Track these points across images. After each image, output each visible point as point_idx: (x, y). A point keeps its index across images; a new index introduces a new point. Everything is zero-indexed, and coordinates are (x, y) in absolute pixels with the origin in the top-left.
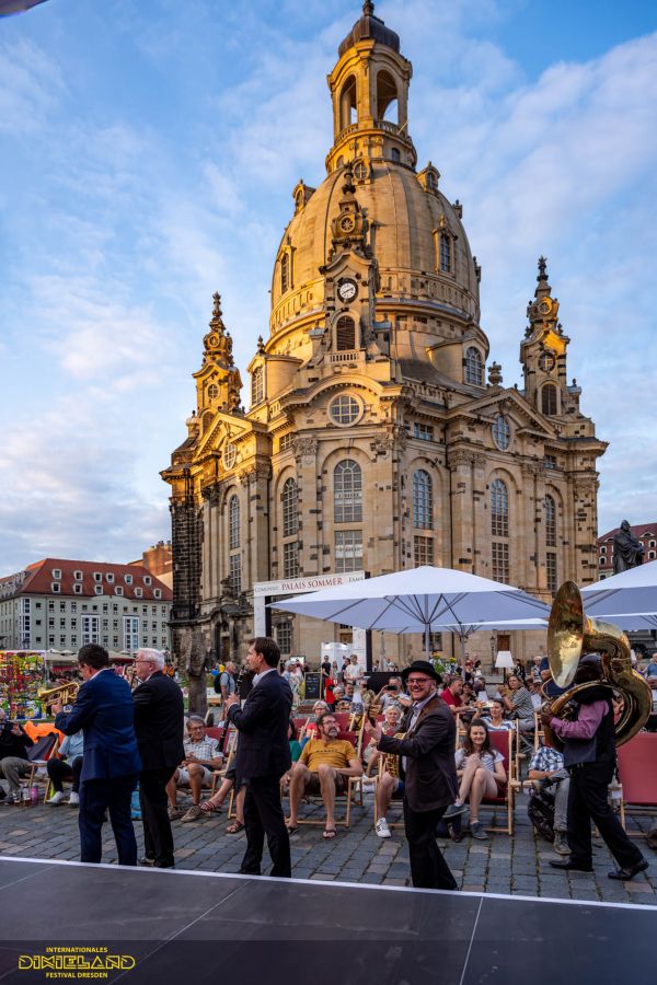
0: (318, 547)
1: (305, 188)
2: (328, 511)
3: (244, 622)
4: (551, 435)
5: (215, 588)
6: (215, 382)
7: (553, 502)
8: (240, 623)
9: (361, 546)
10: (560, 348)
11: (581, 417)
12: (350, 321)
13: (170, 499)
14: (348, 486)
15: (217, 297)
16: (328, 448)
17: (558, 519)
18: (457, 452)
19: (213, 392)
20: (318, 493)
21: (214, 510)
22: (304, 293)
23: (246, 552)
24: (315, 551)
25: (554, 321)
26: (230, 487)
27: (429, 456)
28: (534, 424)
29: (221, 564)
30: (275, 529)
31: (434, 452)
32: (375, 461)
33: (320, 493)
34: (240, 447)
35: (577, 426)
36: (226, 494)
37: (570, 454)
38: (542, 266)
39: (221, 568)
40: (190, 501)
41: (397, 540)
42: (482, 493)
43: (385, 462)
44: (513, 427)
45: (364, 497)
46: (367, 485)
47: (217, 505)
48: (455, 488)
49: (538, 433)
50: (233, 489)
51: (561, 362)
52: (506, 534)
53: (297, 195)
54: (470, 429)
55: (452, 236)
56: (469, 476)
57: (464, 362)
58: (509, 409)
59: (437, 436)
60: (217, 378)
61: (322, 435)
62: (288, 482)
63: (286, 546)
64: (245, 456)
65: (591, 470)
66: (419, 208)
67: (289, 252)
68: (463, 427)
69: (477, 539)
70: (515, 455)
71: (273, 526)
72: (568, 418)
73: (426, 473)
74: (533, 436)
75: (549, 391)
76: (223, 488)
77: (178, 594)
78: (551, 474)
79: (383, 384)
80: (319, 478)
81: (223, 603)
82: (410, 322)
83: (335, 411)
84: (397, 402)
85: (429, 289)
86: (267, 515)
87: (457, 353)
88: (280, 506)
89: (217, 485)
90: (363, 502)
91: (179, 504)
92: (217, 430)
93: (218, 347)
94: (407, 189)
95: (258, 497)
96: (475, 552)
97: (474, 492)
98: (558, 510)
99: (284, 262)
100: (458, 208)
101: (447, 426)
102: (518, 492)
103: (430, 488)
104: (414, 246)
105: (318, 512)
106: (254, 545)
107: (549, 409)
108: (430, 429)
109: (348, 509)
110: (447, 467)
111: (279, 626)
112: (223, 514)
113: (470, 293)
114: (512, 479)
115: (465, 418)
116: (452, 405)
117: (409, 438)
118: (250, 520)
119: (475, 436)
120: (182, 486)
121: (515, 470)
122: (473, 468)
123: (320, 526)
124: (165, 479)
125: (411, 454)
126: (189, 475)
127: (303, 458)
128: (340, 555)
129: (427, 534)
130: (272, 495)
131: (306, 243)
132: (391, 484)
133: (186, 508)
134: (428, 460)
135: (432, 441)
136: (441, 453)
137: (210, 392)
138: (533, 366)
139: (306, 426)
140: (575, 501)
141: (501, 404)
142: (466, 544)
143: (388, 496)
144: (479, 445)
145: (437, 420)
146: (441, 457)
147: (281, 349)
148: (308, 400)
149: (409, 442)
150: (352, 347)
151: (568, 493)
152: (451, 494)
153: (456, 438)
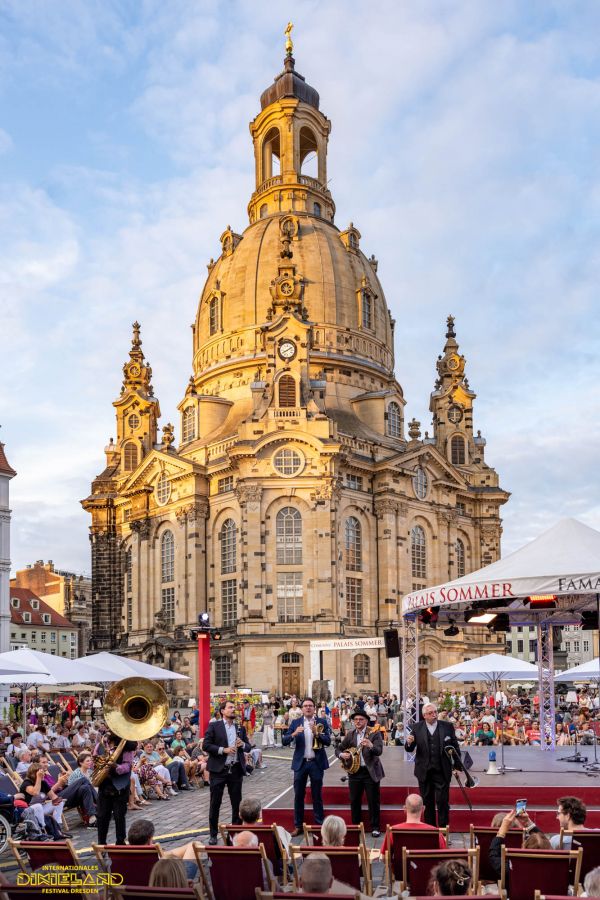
0: (261, 587)
1: (234, 235)
2: (271, 553)
3: (180, 655)
4: (463, 486)
5: (144, 620)
6: (136, 411)
7: (462, 546)
8: (176, 655)
9: (301, 586)
10: (467, 403)
11: (486, 468)
12: (291, 380)
13: (90, 528)
14: (289, 531)
15: (137, 326)
16: (272, 496)
17: (467, 561)
18: (383, 501)
19: (133, 422)
20: (262, 537)
21: (144, 543)
22: (234, 338)
23: (183, 587)
24: (259, 591)
25: (461, 376)
26: (162, 522)
27: (359, 504)
28: (448, 476)
29: (151, 596)
30: (213, 566)
31: (363, 500)
32: (314, 509)
33: (263, 537)
34: (175, 485)
35: (483, 477)
36: (158, 528)
37: (477, 502)
38: (451, 324)
39: (152, 601)
40: (113, 530)
41: (334, 581)
42: (404, 539)
43: (324, 511)
44: (431, 478)
45: (304, 541)
46: (307, 531)
47: (148, 539)
48: (381, 534)
49: (451, 485)
50: (166, 523)
51: (468, 415)
52: (424, 576)
53: (225, 240)
54: (396, 481)
55: (372, 295)
56: (393, 523)
57: (386, 416)
58: (427, 462)
59: (366, 486)
60: (138, 408)
61: (267, 484)
62: (227, 522)
63: (224, 582)
64: (183, 495)
65: (495, 517)
66: (343, 267)
67: (218, 296)
68: (388, 479)
69: (400, 580)
70: (432, 504)
71: (210, 562)
72: (475, 468)
73: (356, 519)
74: (447, 487)
75: (458, 443)
76: (154, 523)
77: (98, 623)
78: (462, 520)
79: (323, 441)
80: (263, 522)
81: (156, 636)
82: (336, 374)
83: (278, 462)
84: (335, 457)
85: (352, 345)
86: (205, 552)
87: (380, 407)
88: (218, 545)
89: (148, 520)
90: (304, 546)
91: (101, 533)
92: (151, 466)
93: (138, 377)
94: (332, 248)
95: (197, 535)
96: (399, 593)
97: (398, 538)
98: (467, 553)
99: (212, 304)
100: (374, 263)
101: (374, 477)
102: (434, 537)
103: (358, 533)
104: (339, 303)
105: (262, 554)
106: (192, 581)
107: (458, 458)
108: (360, 479)
109: (289, 552)
110: (374, 514)
111: (218, 659)
112: (154, 547)
113: (386, 348)
114: (429, 525)
115: (391, 471)
116: (379, 457)
117: (344, 488)
118: (188, 557)
119: (399, 487)
120: (103, 515)
121: (432, 518)
122: (397, 515)
123: (263, 567)
124: (85, 508)
125: (345, 502)
126: (112, 506)
127: (248, 504)
128: (281, 594)
129: (358, 575)
130: (210, 533)
131: (236, 291)
132: (329, 532)
133: (108, 538)
134: (357, 508)
135: (360, 489)
136: (368, 501)
137: (130, 422)
138: (443, 417)
139: (251, 475)
140: (482, 545)
141: (421, 458)
142: (391, 585)
143: (327, 542)
144: (402, 495)
145: (366, 472)
146: (369, 506)
147: (209, 388)
148: (253, 452)
149: (343, 492)
150: (293, 404)
151: (475, 537)
152: (377, 539)
153: (382, 489)
